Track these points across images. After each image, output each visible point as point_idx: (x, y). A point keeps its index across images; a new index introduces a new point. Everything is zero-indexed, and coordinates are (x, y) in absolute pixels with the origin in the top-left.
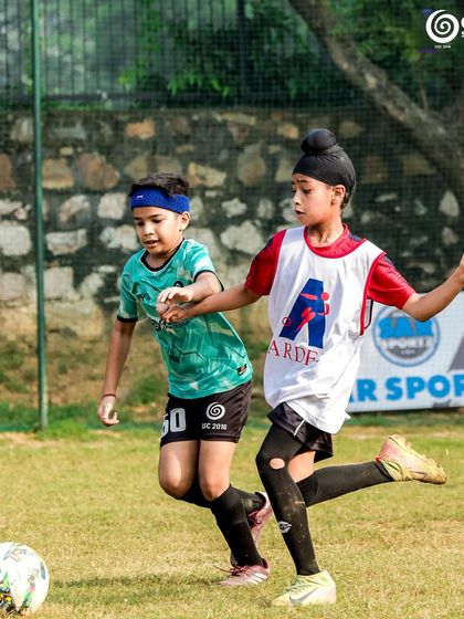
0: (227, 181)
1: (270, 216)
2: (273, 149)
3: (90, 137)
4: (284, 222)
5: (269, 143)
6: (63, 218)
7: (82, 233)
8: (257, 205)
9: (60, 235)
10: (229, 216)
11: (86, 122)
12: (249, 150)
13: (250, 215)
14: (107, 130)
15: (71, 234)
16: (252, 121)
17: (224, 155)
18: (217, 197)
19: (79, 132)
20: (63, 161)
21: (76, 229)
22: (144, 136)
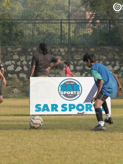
0: (106, 58)
1: (114, 64)
2: (114, 53)
3: (83, 51)
4: (116, 65)
5: (114, 52)
6: (79, 64)
7: (82, 66)
8: (111, 62)
9: (78, 67)
10: (107, 64)
11: (83, 48)
12: (110, 53)
13: (110, 64)
14: (86, 49)
15: (80, 67)
16: (111, 48)
17: (106, 54)
18: (105, 61)
19: (82, 50)
20: (79, 55)
21: (81, 66)
22: (93, 51)
